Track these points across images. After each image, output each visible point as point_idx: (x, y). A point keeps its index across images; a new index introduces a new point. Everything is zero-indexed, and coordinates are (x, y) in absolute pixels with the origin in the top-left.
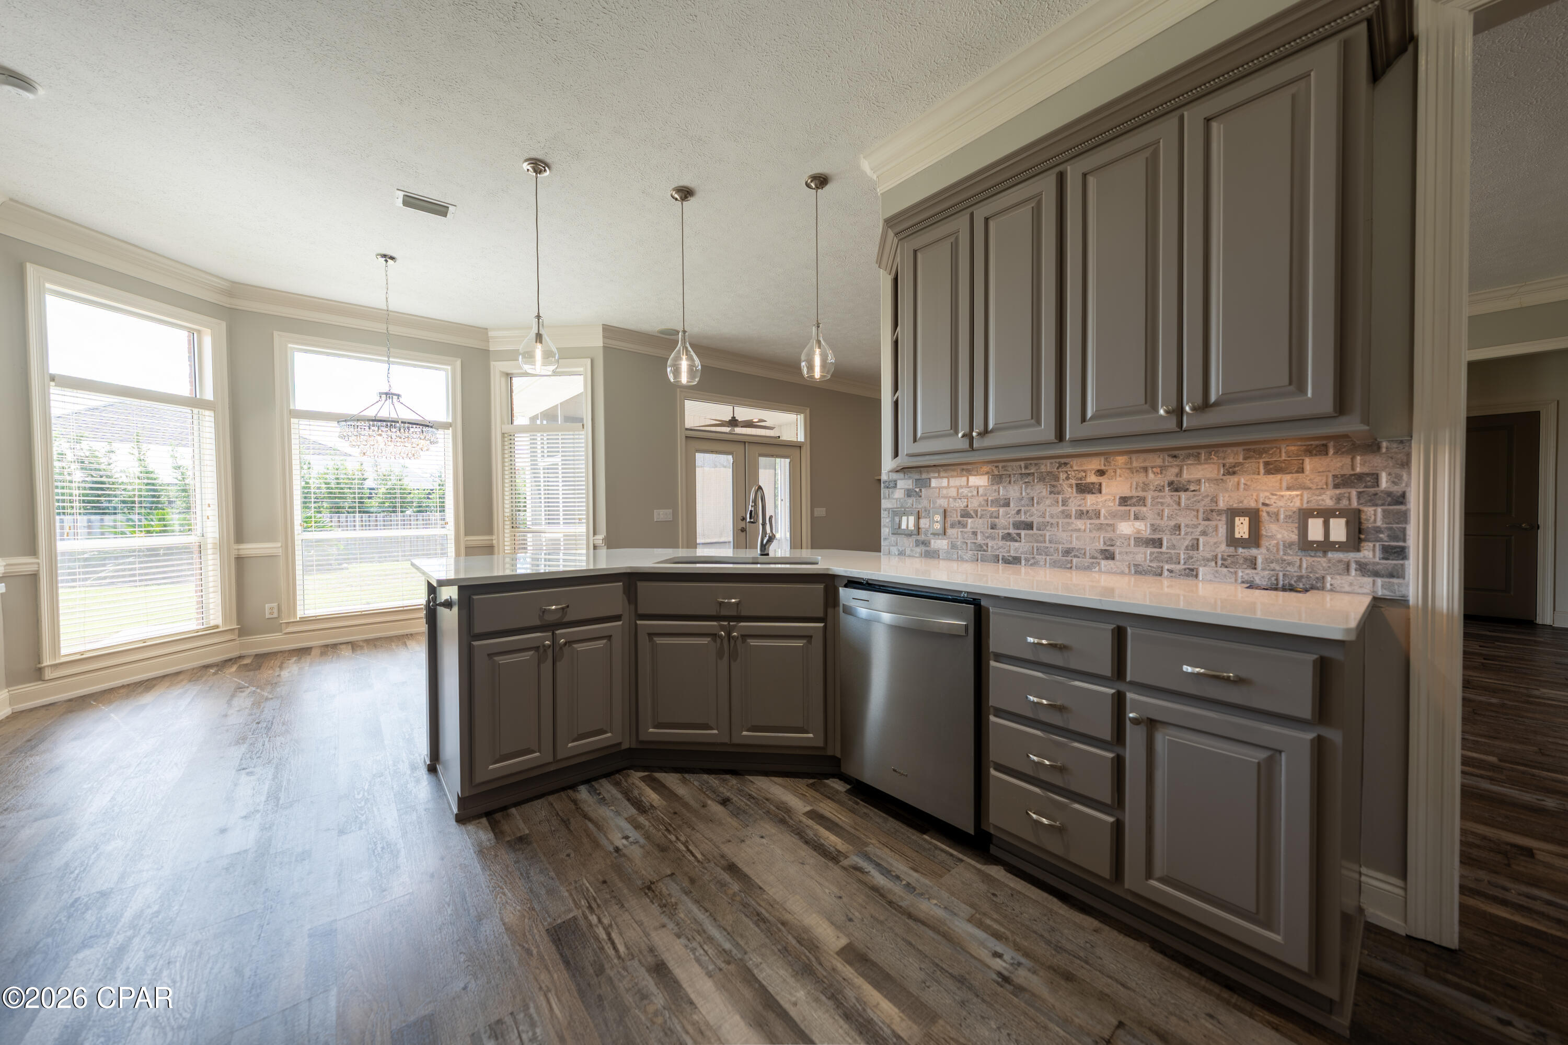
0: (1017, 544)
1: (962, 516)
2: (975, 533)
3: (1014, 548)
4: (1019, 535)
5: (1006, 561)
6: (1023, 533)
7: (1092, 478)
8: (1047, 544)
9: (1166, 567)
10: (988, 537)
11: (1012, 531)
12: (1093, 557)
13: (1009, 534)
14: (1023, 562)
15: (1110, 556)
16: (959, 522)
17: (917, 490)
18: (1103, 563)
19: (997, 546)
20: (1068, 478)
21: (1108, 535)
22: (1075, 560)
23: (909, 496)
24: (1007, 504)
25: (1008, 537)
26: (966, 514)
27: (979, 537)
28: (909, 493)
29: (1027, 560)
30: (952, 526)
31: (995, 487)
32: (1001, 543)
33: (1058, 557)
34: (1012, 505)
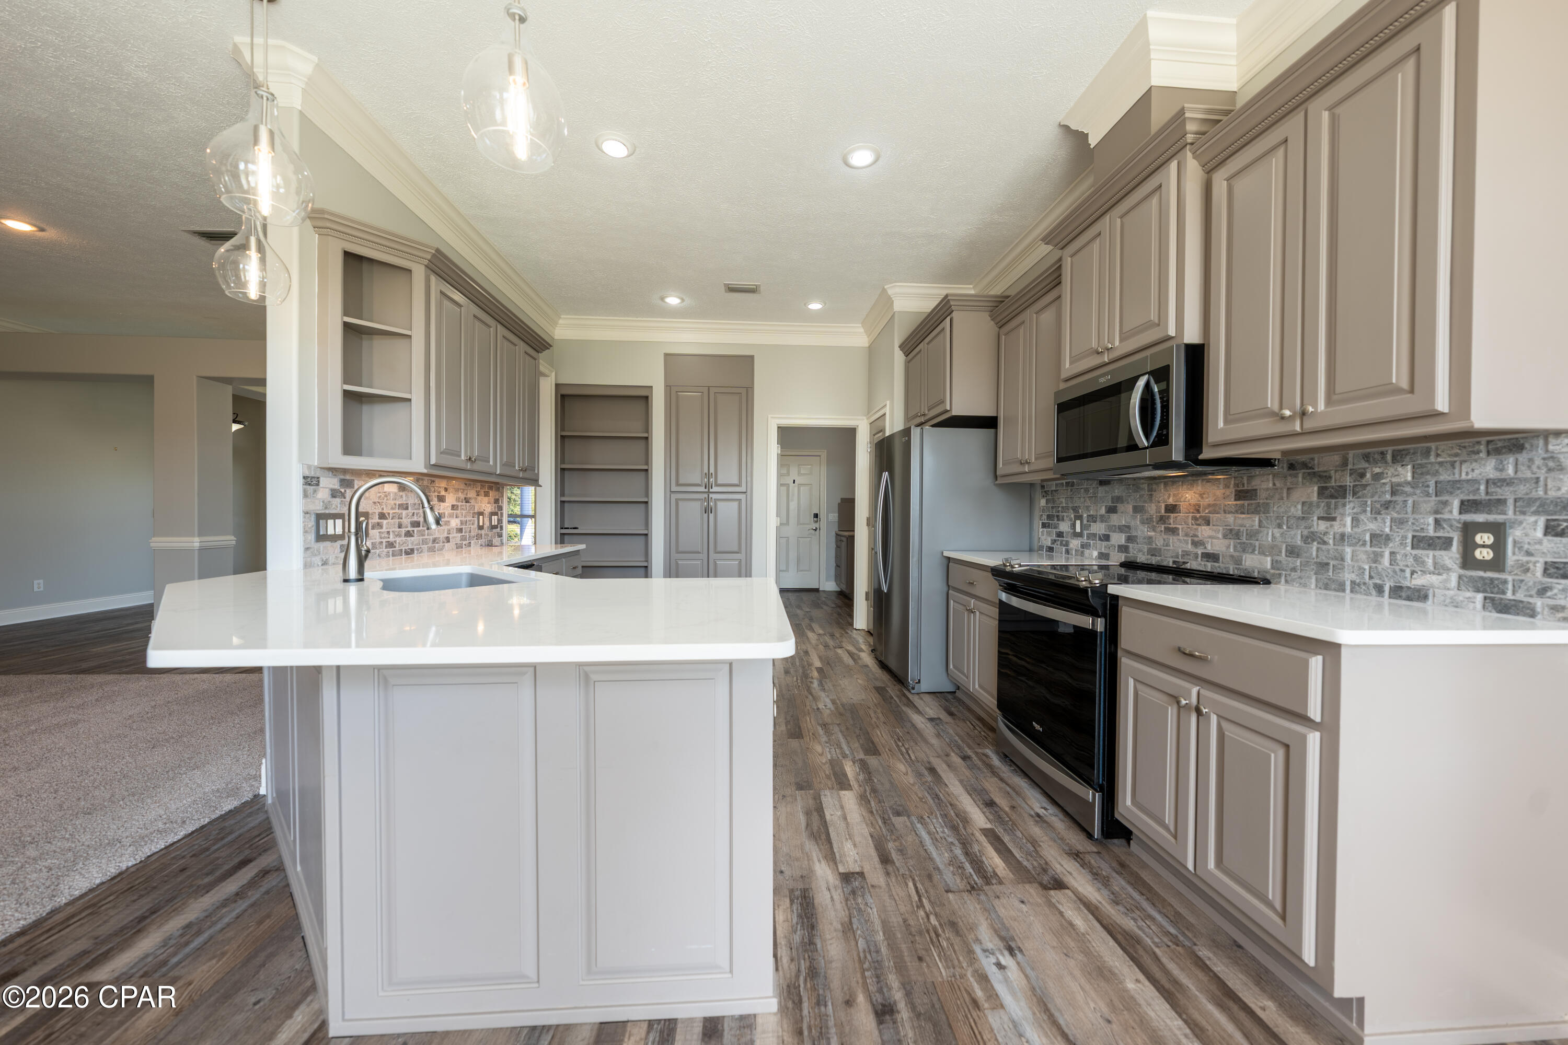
0: (412, 538)
1: (380, 518)
2: (388, 532)
3: (411, 542)
4: (413, 531)
5: (407, 553)
6: (416, 529)
7: (443, 493)
8: (426, 537)
9: (464, 543)
10: (397, 536)
11: (410, 529)
12: (443, 542)
13: (409, 531)
14: (415, 552)
15: (448, 540)
16: (378, 524)
17: (343, 490)
18: (446, 544)
19: (402, 542)
20: (435, 491)
21: (449, 527)
22: (437, 545)
23: (333, 496)
24: (407, 508)
25: (409, 534)
26: (382, 516)
27: (391, 536)
28: (334, 494)
29: (418, 550)
30: (373, 528)
31: (401, 494)
32: (403, 538)
33: (430, 545)
34: (410, 508)
